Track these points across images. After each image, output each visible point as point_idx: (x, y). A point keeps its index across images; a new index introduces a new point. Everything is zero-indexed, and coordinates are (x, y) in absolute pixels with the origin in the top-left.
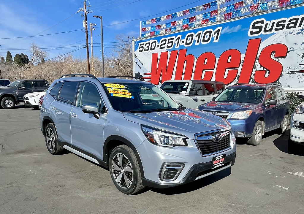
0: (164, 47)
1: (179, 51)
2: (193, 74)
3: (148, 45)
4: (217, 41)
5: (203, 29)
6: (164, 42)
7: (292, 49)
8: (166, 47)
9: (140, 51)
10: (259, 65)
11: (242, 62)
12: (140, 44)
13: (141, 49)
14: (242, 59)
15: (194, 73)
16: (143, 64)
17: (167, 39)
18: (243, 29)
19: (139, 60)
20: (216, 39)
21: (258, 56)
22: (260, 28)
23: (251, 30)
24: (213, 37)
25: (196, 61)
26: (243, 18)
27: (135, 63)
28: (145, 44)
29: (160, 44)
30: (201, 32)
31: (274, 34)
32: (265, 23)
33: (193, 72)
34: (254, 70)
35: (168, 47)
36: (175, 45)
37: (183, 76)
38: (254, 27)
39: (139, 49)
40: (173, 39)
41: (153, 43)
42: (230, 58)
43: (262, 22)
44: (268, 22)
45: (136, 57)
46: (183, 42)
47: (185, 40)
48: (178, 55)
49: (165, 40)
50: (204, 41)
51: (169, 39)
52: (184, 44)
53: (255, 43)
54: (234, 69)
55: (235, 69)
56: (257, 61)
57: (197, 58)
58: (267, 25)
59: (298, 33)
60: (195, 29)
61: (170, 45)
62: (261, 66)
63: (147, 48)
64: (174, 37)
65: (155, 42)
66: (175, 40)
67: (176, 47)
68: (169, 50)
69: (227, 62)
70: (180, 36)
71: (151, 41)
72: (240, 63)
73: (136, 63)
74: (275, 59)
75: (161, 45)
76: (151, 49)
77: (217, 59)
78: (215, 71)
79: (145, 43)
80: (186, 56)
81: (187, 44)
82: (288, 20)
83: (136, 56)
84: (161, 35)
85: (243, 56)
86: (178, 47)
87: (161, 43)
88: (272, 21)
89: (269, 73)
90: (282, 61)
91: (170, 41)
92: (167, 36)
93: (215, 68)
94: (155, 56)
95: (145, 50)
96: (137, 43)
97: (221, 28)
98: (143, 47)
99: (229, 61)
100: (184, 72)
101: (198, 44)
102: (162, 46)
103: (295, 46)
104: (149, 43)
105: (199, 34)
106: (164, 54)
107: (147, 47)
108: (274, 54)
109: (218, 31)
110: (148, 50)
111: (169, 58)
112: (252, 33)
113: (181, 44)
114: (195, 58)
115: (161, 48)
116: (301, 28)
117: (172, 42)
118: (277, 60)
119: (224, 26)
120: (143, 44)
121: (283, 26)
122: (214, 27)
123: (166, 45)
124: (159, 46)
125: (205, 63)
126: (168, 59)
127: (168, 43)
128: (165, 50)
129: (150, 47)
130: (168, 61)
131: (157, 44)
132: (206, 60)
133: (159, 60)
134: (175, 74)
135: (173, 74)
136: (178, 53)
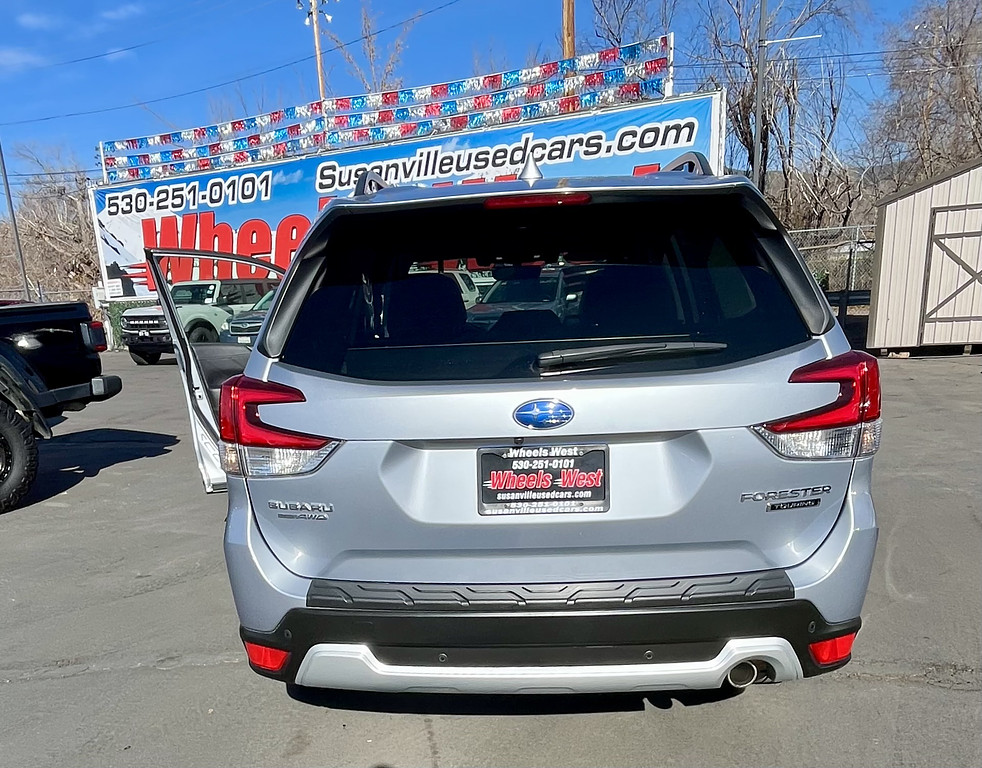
0: (166, 207)
1: (198, 215)
3: (128, 200)
4: (268, 198)
5: (240, 173)
6: (163, 196)
8: (170, 206)
9: (111, 213)
12: (107, 196)
13: (113, 209)
16: (122, 244)
18: (307, 179)
19: (112, 235)
20: (266, 195)
22: (332, 177)
23: (319, 180)
24: (260, 190)
25: (235, 236)
26: (304, 157)
27: (102, 241)
28: (120, 198)
29: (155, 200)
30: (236, 178)
32: (338, 169)
35: (174, 206)
36: (188, 202)
37: (216, 268)
38: (323, 177)
39: (107, 209)
40: (182, 189)
41: (139, 195)
42: (295, 231)
43: (333, 168)
44: (343, 169)
45: (104, 226)
46: (204, 197)
47: (207, 193)
48: (198, 225)
49: (166, 192)
50: (244, 197)
51: (174, 190)
52: (207, 200)
57: (238, 231)
58: (341, 173)
60: (223, 170)
61: (178, 201)
63: (128, 208)
64: (184, 185)
65: (144, 195)
66: (186, 191)
67: (192, 207)
68: (178, 213)
69: (291, 239)
70: (196, 183)
71: (134, 192)
73: (106, 240)
75: (159, 202)
76: (138, 210)
77: (274, 233)
78: (273, 257)
79: (120, 195)
80: (214, 227)
81: (212, 201)
83: (102, 225)
84: (155, 181)
86: (196, 207)
87: (158, 196)
88: (349, 168)
91: (176, 194)
92: (168, 183)
93: (273, 251)
94: (148, 225)
95: (124, 212)
96: (101, 194)
97: (270, 173)
98: (117, 205)
99: (295, 237)
101: (235, 202)
102: (160, 204)
104: (130, 197)
105: (233, 183)
106: (169, 223)
107: (127, 204)
109: (266, 178)
110: (129, 212)
111: (180, 230)
112: (322, 186)
113: (201, 201)
114: (234, 231)
115: (159, 208)
117: (181, 197)
119: (275, 169)
120: (117, 198)
122: (258, 171)
123: (169, 202)
124: (155, 204)
125: (254, 241)
126: (178, 234)
127: (174, 198)
128: (168, 213)
129: (133, 203)
130: (180, 236)
131: (149, 199)
132: (255, 235)
133: (159, 235)
134: (198, 264)
135: (195, 264)
136: (198, 222)
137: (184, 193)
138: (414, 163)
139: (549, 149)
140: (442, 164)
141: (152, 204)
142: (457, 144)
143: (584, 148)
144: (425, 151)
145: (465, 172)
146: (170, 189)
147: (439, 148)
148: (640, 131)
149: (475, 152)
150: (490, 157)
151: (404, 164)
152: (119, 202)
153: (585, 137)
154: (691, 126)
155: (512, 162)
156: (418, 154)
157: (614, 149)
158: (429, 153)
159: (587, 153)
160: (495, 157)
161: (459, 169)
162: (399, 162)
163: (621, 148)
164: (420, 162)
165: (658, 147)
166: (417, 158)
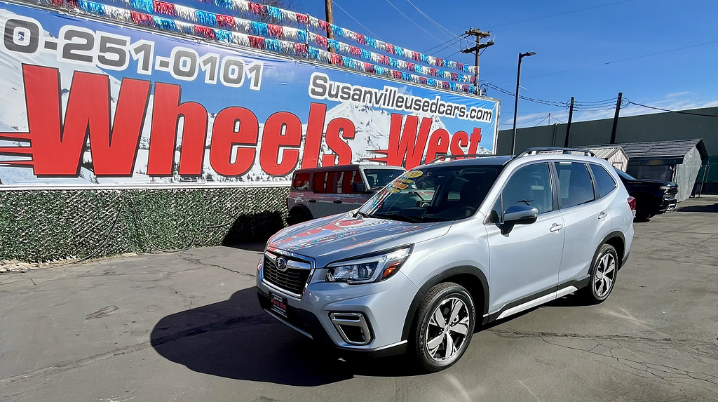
0: (89, 59)
1: (153, 83)
2: (207, 151)
4: (258, 88)
5: (221, 53)
6: (82, 41)
7: (359, 129)
8: (96, 61)
10: (327, 147)
11: (304, 138)
14: (304, 133)
15: (209, 147)
18: (300, 82)
21: (325, 131)
23: (311, 86)
24: (248, 78)
25: (211, 121)
29: (61, 42)
31: (340, 103)
32: (329, 82)
33: (207, 145)
34: (321, 153)
36: (134, 63)
37: (178, 154)
38: (315, 84)
40: (124, 43)
41: (16, 23)
42: (284, 127)
43: (325, 80)
44: (332, 83)
46: (164, 64)
47: (171, 60)
48: (152, 97)
49: (88, 37)
50: (227, 79)
51: (105, 40)
52: (170, 69)
53: (318, 111)
56: (324, 139)
57: (215, 115)
58: (331, 85)
59: (363, 110)
60: (195, 42)
61: (115, 57)
62: (329, 148)
64: (128, 39)
65: (32, 27)
67: (141, 71)
68: (114, 73)
69: (281, 134)
70: (152, 43)
72: (301, 140)
74: (343, 140)
75: (69, 47)
76: (12, 46)
77: (262, 125)
78: (258, 148)
80: (179, 104)
81: (178, 71)
82: (352, 88)
84: (62, 13)
85: (305, 127)
86: (149, 73)
87: (69, 35)
89: (339, 159)
90: (350, 143)
91: (109, 45)
92: (94, 26)
93: (259, 144)
97: (261, 63)
99: (283, 133)
101: (214, 82)
102: (73, 51)
103: (361, 126)
105: (213, 61)
108: (342, 133)
109: (257, 68)
112: (314, 92)
113: (158, 68)
114: (209, 114)
115: (67, 54)
116: (364, 104)
117: (122, 54)
118: (345, 141)
121: (349, 94)
123: (94, 54)
124: (60, 49)
125: (237, 130)
126: (110, 99)
127: (103, 49)
128: (93, 67)
130: (114, 105)
131: (44, 36)
132: (238, 123)
133: (65, 99)
134: (147, 146)
135: (141, 145)
136: (153, 91)
137: (129, 48)
138: (382, 94)
139: (446, 108)
140: (398, 101)
141: (51, 46)
142: (406, 90)
143: (459, 112)
144: (389, 88)
145: (409, 110)
146: (98, 36)
147: (397, 89)
148: (477, 110)
149: (415, 98)
150: (422, 104)
151: (376, 93)
153: (460, 106)
154: (490, 113)
155: (431, 111)
156: (385, 90)
157: (469, 116)
158: (391, 91)
159: (460, 115)
160: (424, 106)
161: (406, 107)
162: (373, 91)
163: (471, 117)
164: (386, 95)
165: (481, 120)
166: (384, 92)
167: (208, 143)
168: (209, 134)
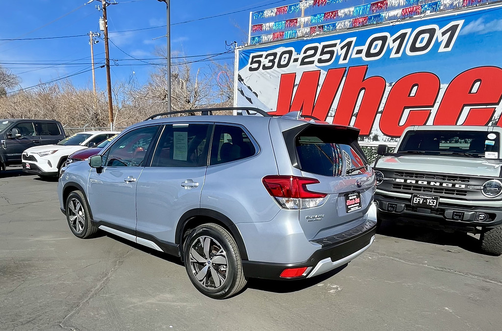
0: (312, 62)
1: (347, 69)
2: (379, 116)
3: (272, 58)
4: (449, 49)
6: (312, 52)
8: (316, 63)
9: (251, 69)
12: (252, 55)
13: (255, 66)
15: (381, 112)
16: (257, 96)
17: (320, 46)
19: (249, 87)
20: (447, 45)
24: (439, 41)
25: (388, 89)
27: (240, 92)
28: (264, 56)
29: (302, 56)
30: (409, 31)
33: (379, 111)
35: (320, 61)
36: (338, 57)
37: (354, 118)
39: (249, 66)
40: (335, 45)
41: (284, 53)
45: (243, 80)
46: (359, 52)
47: (365, 48)
48: (344, 78)
49: (316, 49)
50: (413, 48)
51: (325, 47)
52: (363, 55)
54: (485, 107)
55: (488, 107)
57: (393, 84)
60: (391, 24)
61: (327, 56)
63: (271, 64)
64: (338, 41)
65: (290, 53)
66: (338, 47)
67: (341, 62)
68: (323, 68)
69: (470, 92)
70: (354, 39)
71: (279, 51)
73: (242, 92)
76: (280, 66)
77: (444, 86)
78: (434, 111)
79: (265, 53)
80: (364, 80)
81: (368, 54)
83: (240, 79)
84: (305, 39)
87: (305, 52)
91: (326, 50)
92: (319, 41)
93: (437, 105)
94: (287, 81)
95: (265, 68)
96: (246, 53)
97: (461, 22)
98: (259, 62)
99: (473, 90)
100: (356, 111)
101: (399, 55)
102: (306, 60)
104: (275, 55)
105: (403, 36)
106: (311, 78)
107: (270, 61)
109: (454, 29)
110: (271, 67)
111: (321, 82)
114: (387, 84)
115: (303, 63)
117: (332, 53)
119: (468, 18)
120: (261, 56)
122: (442, 22)
123: (316, 58)
124: (300, 61)
125: (413, 94)
126: (318, 85)
127: (322, 53)
129: (277, 61)
130: (320, 88)
131: (294, 56)
132: (416, 88)
133: (295, 89)
134: (333, 114)
135: (329, 114)
136: (345, 75)
137: (336, 49)
141: (296, 60)
152: (262, 59)
167: (381, 109)
168: (384, 101)
